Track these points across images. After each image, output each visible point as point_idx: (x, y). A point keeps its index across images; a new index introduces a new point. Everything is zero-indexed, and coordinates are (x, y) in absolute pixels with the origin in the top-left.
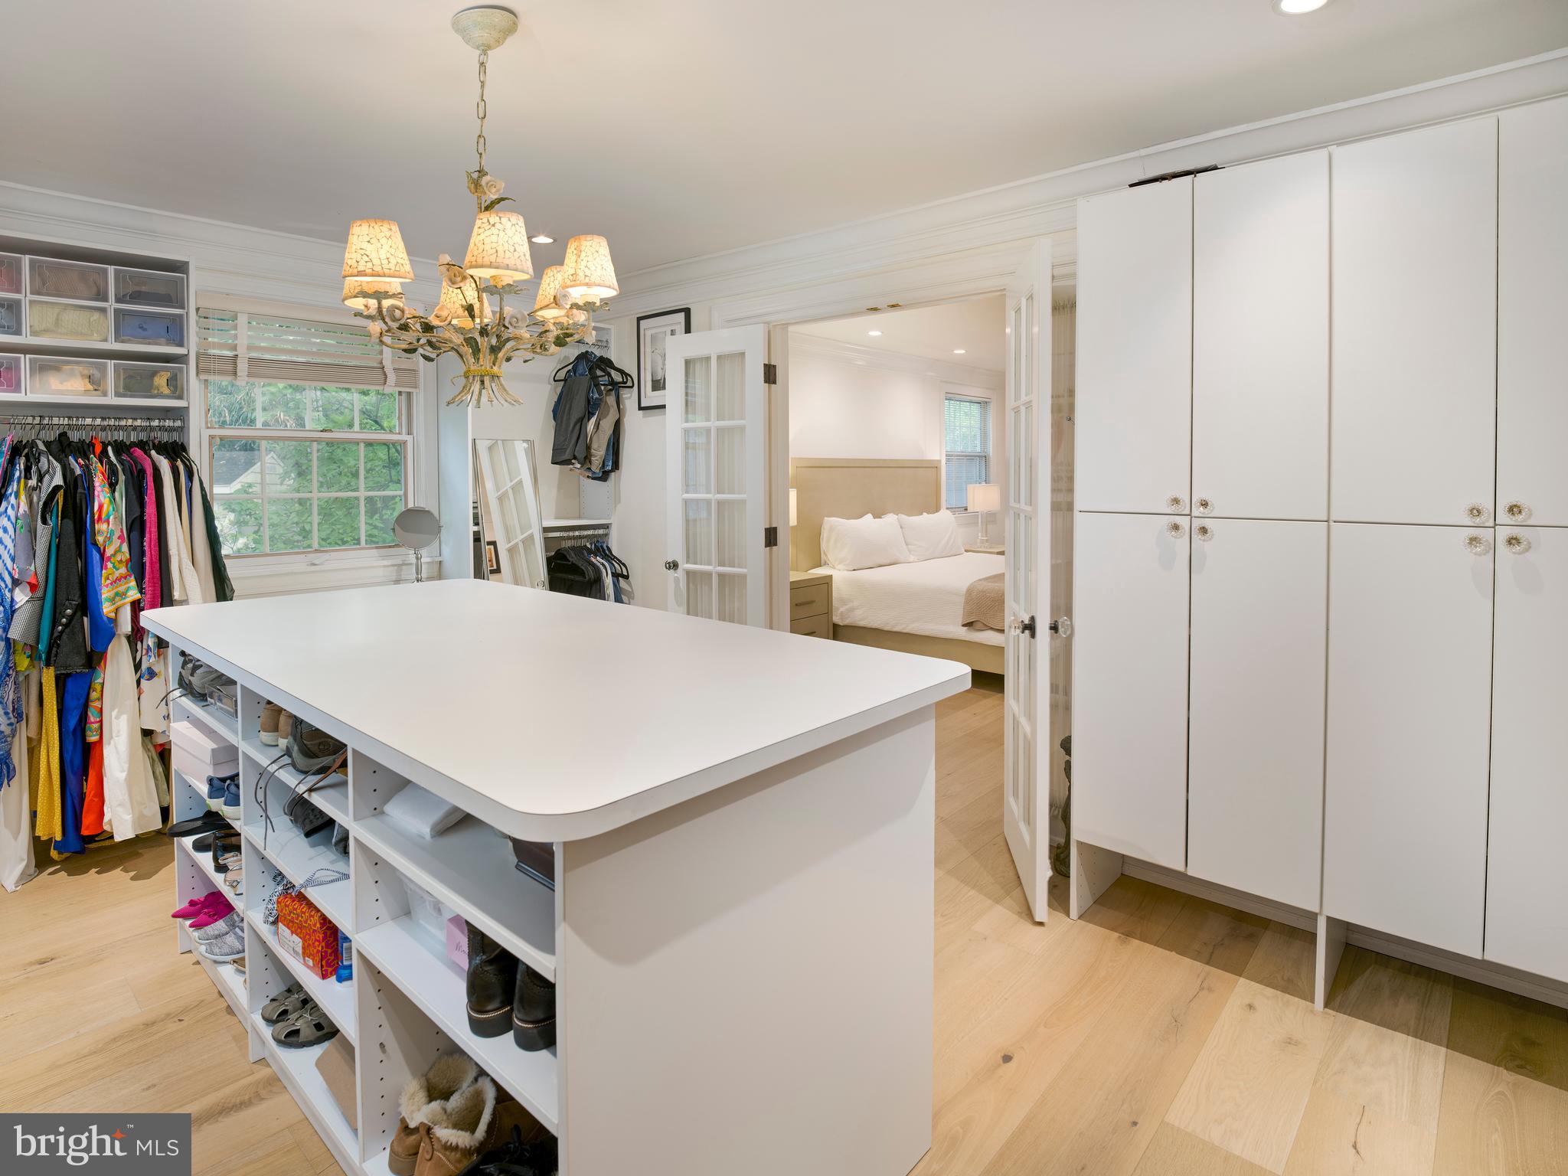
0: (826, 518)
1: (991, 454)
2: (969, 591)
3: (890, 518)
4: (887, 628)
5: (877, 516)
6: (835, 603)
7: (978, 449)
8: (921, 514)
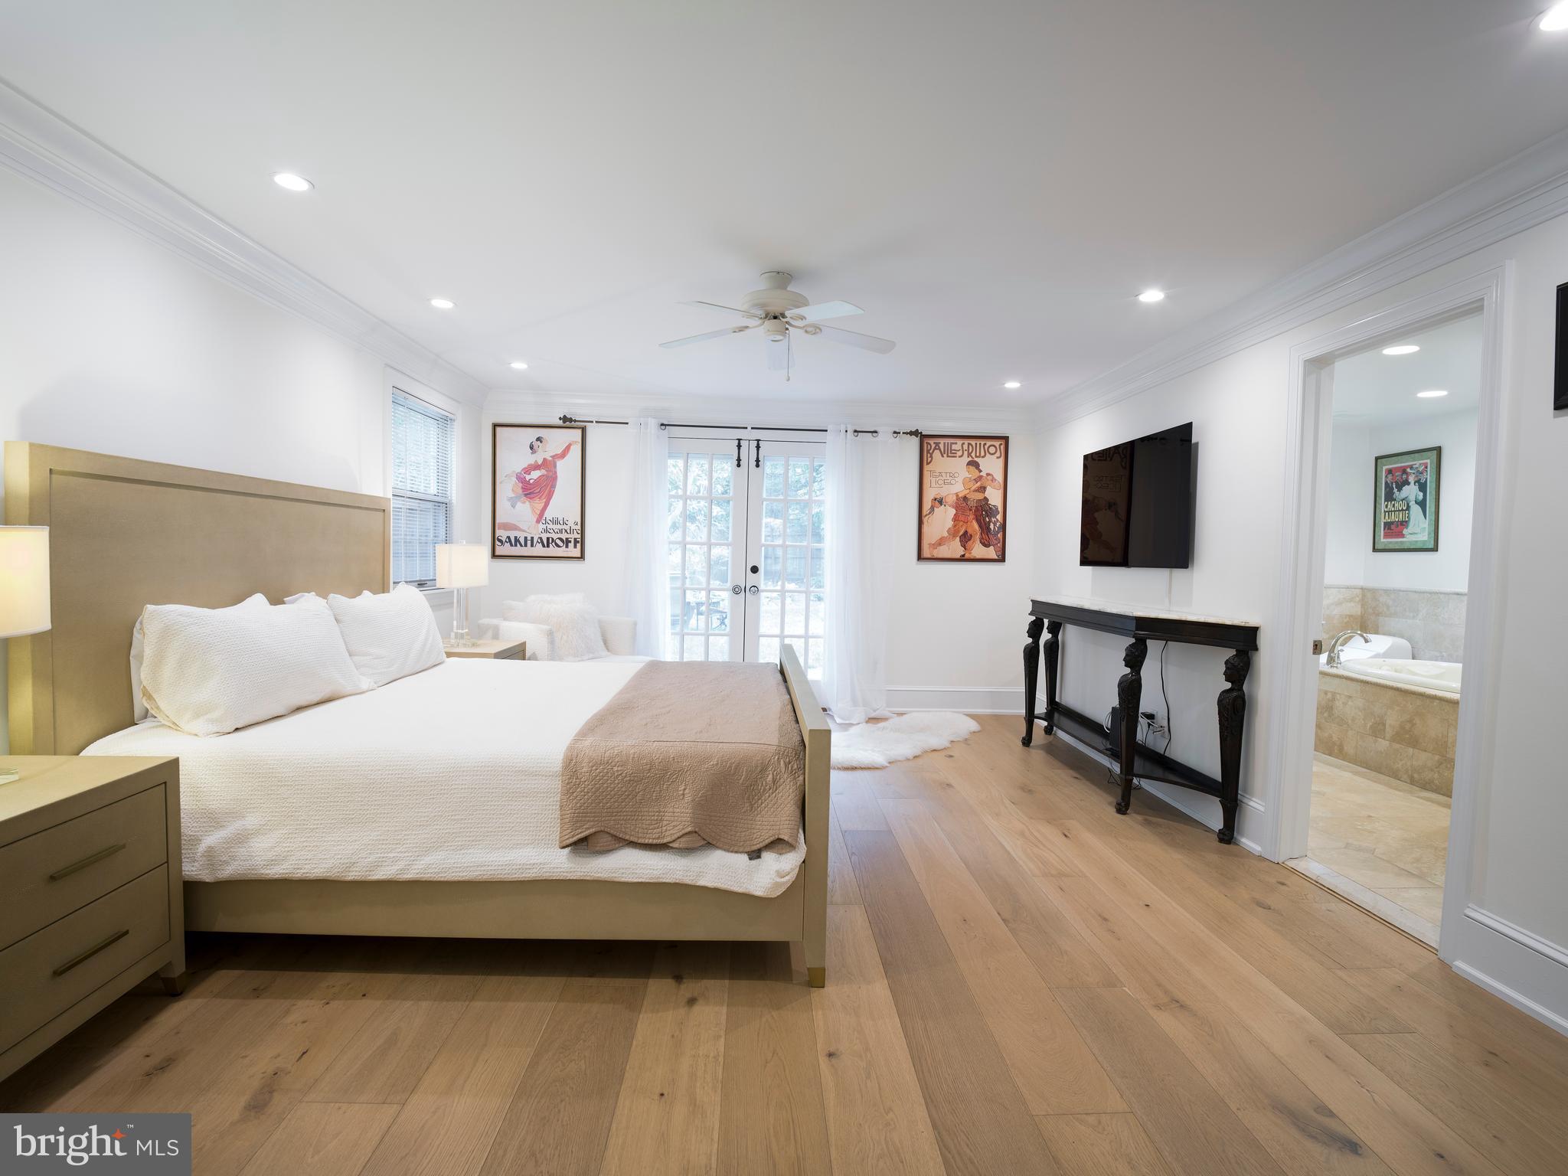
0: (150, 607)
1: (454, 501)
2: (571, 766)
3: (307, 606)
4: (351, 876)
5: (276, 600)
6: (188, 825)
7: (433, 490)
8: (359, 593)
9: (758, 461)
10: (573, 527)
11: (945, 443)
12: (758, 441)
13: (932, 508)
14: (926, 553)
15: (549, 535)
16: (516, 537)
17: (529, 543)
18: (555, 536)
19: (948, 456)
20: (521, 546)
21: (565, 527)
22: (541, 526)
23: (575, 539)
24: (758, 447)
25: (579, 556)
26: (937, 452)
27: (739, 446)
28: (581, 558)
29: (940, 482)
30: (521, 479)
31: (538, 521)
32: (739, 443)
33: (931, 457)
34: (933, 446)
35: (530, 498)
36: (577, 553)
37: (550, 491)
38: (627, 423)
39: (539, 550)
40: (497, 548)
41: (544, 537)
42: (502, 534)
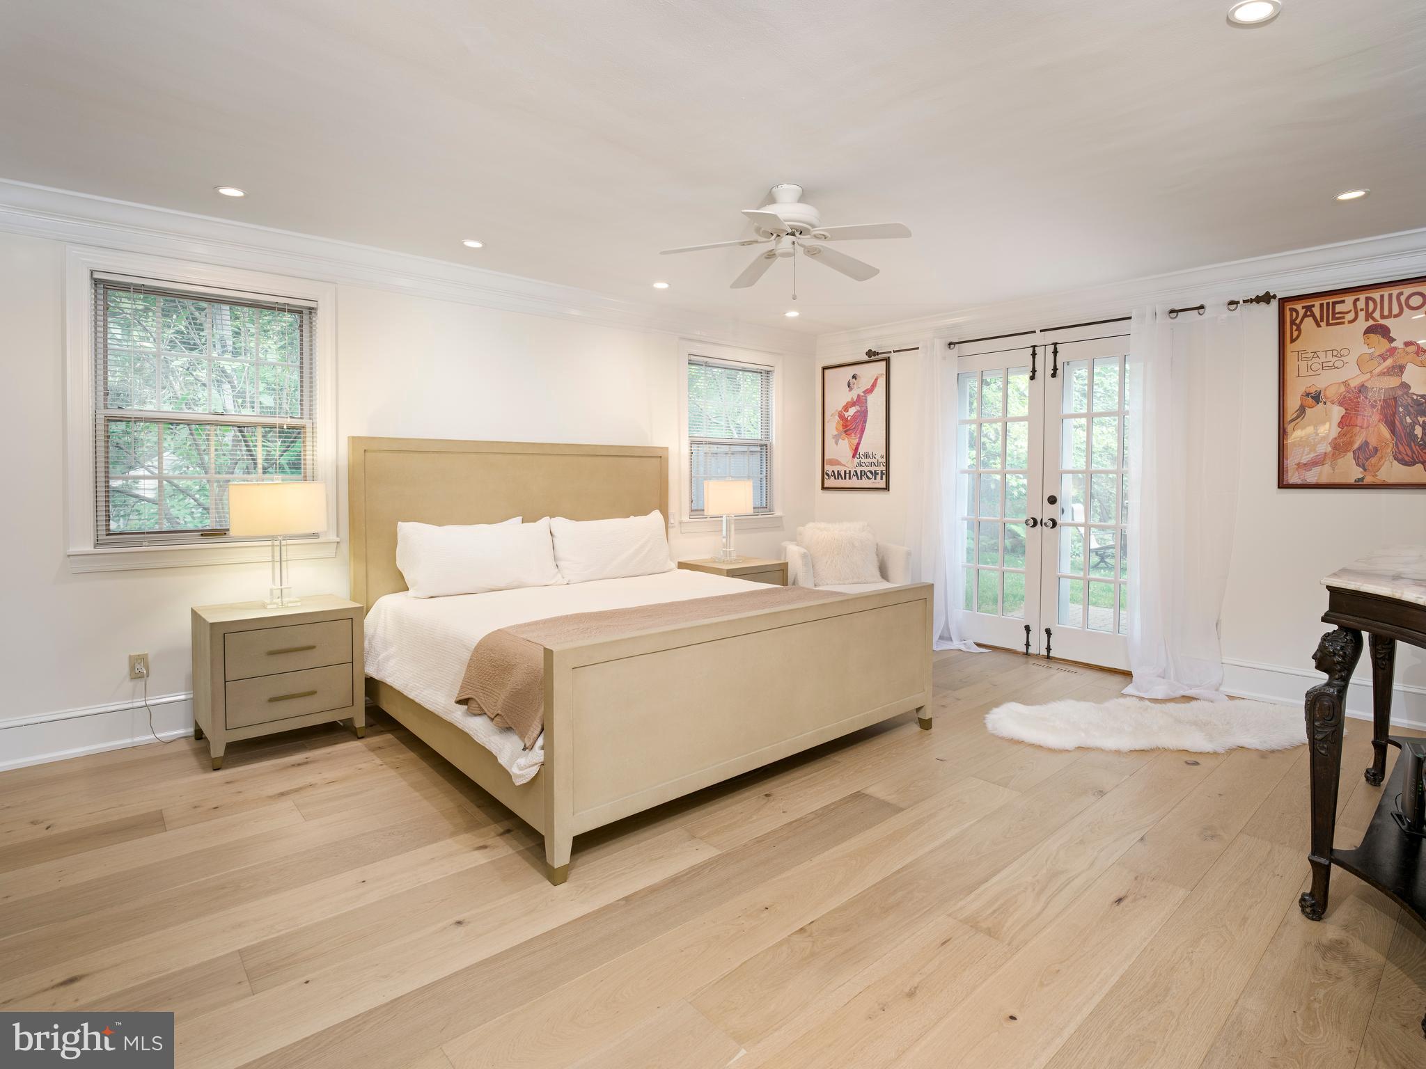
1: (774, 443)
7: (757, 436)
9: (1055, 369)
10: (881, 460)
11: (1322, 305)
12: (1055, 344)
13: (1302, 410)
14: (1293, 478)
15: (862, 468)
16: (838, 471)
17: (847, 475)
18: (866, 469)
19: (1328, 324)
20: (842, 479)
21: (874, 460)
22: (856, 461)
23: (882, 471)
24: (1055, 352)
25: (884, 486)
26: (1309, 321)
27: (1034, 354)
28: (886, 489)
29: (1315, 367)
30: (841, 417)
31: (854, 457)
32: (1034, 351)
33: (1299, 329)
34: (1302, 312)
35: (848, 435)
36: (882, 484)
37: (863, 426)
38: (918, 348)
39: (854, 482)
40: (826, 481)
41: (859, 470)
42: (829, 468)
